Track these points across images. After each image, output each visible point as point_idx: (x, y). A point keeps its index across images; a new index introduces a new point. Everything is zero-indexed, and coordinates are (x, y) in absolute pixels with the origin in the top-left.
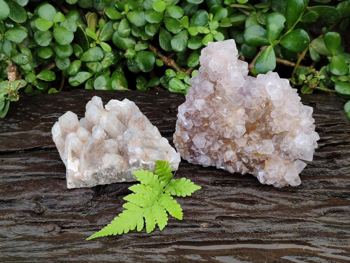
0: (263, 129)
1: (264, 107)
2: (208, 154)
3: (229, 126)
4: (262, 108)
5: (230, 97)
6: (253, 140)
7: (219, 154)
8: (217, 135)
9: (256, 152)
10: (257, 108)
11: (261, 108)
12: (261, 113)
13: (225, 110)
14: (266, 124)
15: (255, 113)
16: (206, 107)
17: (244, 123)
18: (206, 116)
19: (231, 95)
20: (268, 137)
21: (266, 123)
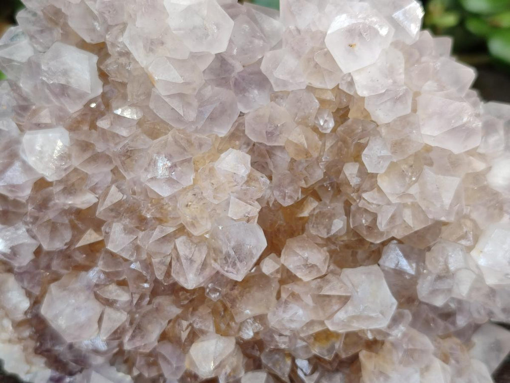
0: (338, 225)
1: (329, 131)
2: (120, 359)
3: (189, 235)
4: (322, 136)
5: (175, 104)
6: (300, 280)
7: (165, 359)
8: (140, 278)
9: (317, 329)
10: (298, 136)
11: (317, 138)
12: (318, 160)
13: (162, 164)
14: (347, 205)
15: (293, 161)
16: (76, 163)
17: (255, 210)
18: (84, 200)
19: (181, 96)
20: (361, 254)
21: (344, 198)
